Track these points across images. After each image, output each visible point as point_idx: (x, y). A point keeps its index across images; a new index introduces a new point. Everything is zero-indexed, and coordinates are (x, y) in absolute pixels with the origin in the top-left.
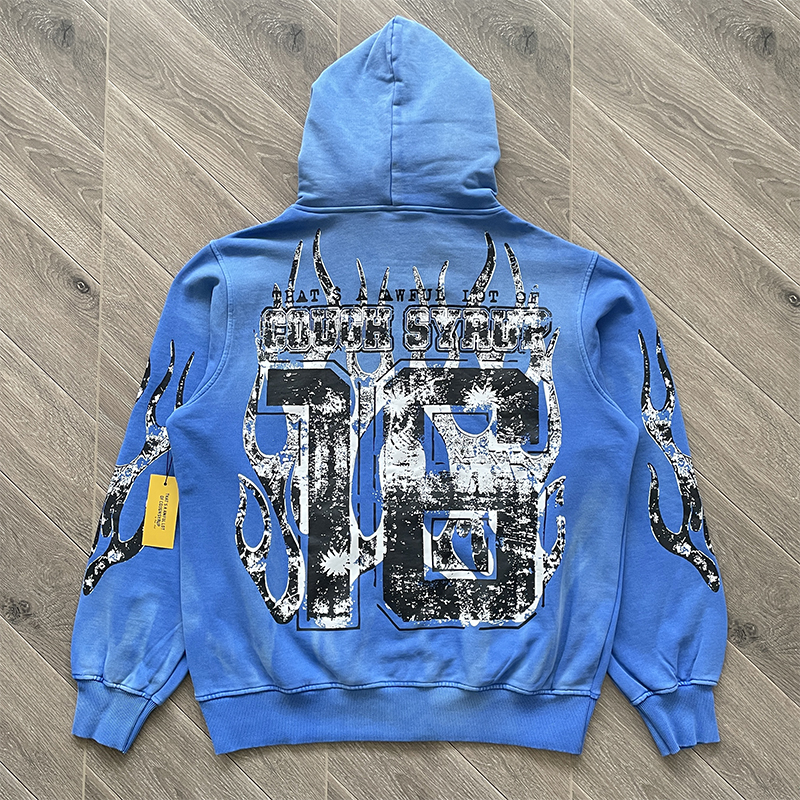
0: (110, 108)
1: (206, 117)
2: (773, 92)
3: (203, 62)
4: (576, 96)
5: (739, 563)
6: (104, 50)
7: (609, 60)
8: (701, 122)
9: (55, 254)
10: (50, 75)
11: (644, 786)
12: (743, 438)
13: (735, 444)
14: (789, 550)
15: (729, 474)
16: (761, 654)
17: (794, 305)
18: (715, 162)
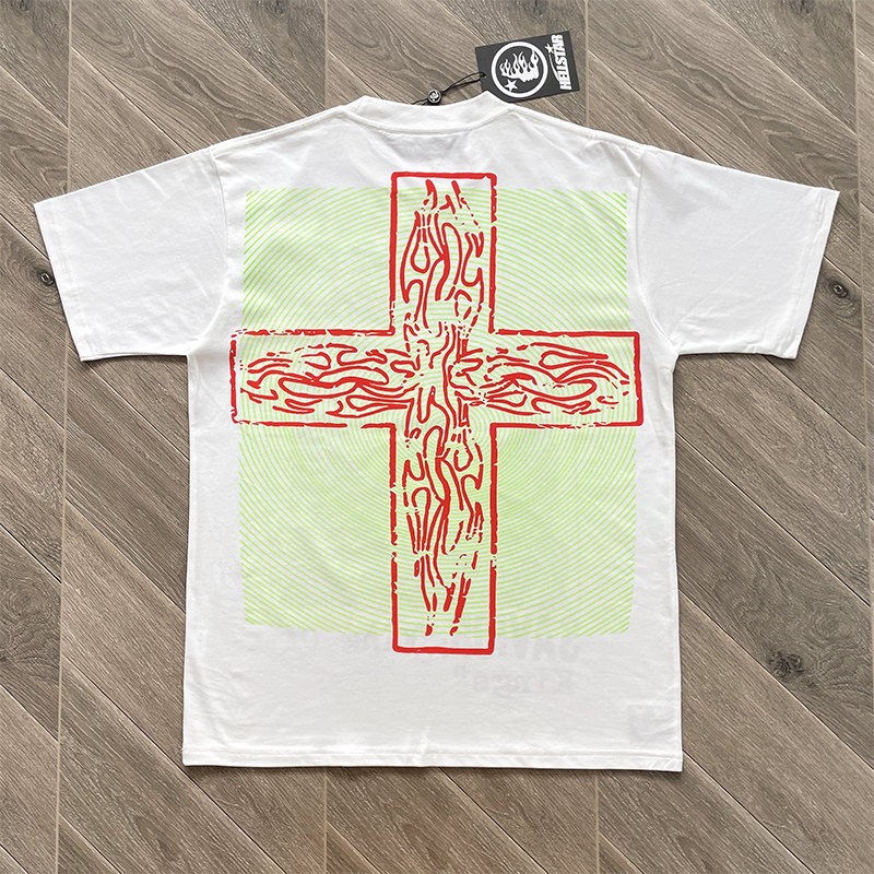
0: (73, 78)
1: (181, 88)
2: (813, 56)
3: (177, 27)
4: (592, 62)
5: (782, 587)
6: (66, 13)
7: (628, 20)
8: (732, 90)
9: (16, 243)
10: (7, 42)
11: (679, 838)
12: (784, 446)
13: (775, 452)
14: (837, 573)
15: (770, 487)
16: (808, 690)
17: (840, 296)
18: (749, 136)
